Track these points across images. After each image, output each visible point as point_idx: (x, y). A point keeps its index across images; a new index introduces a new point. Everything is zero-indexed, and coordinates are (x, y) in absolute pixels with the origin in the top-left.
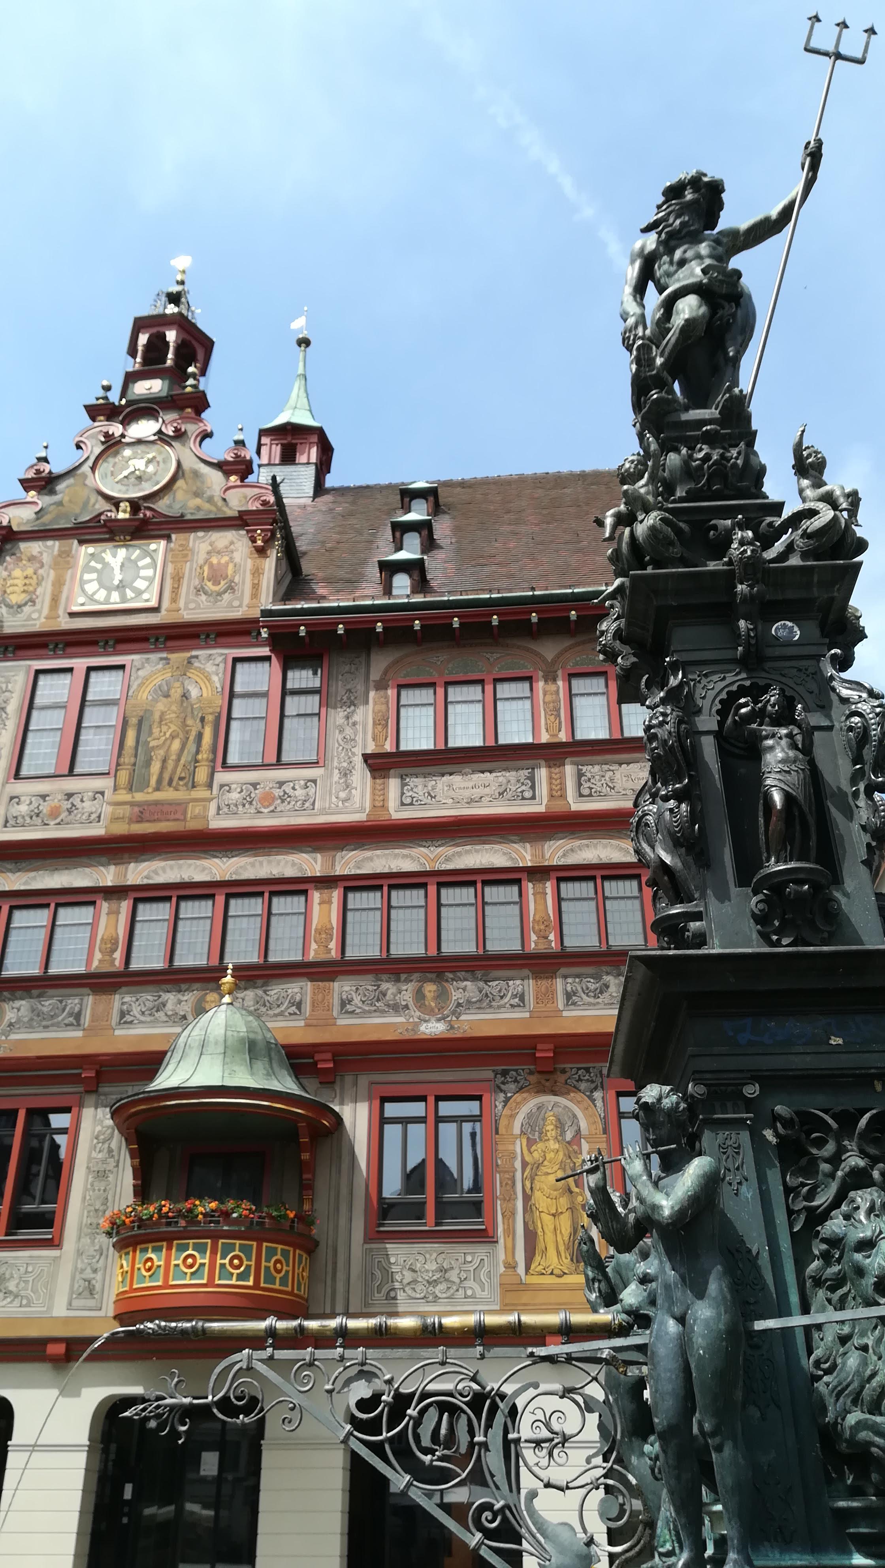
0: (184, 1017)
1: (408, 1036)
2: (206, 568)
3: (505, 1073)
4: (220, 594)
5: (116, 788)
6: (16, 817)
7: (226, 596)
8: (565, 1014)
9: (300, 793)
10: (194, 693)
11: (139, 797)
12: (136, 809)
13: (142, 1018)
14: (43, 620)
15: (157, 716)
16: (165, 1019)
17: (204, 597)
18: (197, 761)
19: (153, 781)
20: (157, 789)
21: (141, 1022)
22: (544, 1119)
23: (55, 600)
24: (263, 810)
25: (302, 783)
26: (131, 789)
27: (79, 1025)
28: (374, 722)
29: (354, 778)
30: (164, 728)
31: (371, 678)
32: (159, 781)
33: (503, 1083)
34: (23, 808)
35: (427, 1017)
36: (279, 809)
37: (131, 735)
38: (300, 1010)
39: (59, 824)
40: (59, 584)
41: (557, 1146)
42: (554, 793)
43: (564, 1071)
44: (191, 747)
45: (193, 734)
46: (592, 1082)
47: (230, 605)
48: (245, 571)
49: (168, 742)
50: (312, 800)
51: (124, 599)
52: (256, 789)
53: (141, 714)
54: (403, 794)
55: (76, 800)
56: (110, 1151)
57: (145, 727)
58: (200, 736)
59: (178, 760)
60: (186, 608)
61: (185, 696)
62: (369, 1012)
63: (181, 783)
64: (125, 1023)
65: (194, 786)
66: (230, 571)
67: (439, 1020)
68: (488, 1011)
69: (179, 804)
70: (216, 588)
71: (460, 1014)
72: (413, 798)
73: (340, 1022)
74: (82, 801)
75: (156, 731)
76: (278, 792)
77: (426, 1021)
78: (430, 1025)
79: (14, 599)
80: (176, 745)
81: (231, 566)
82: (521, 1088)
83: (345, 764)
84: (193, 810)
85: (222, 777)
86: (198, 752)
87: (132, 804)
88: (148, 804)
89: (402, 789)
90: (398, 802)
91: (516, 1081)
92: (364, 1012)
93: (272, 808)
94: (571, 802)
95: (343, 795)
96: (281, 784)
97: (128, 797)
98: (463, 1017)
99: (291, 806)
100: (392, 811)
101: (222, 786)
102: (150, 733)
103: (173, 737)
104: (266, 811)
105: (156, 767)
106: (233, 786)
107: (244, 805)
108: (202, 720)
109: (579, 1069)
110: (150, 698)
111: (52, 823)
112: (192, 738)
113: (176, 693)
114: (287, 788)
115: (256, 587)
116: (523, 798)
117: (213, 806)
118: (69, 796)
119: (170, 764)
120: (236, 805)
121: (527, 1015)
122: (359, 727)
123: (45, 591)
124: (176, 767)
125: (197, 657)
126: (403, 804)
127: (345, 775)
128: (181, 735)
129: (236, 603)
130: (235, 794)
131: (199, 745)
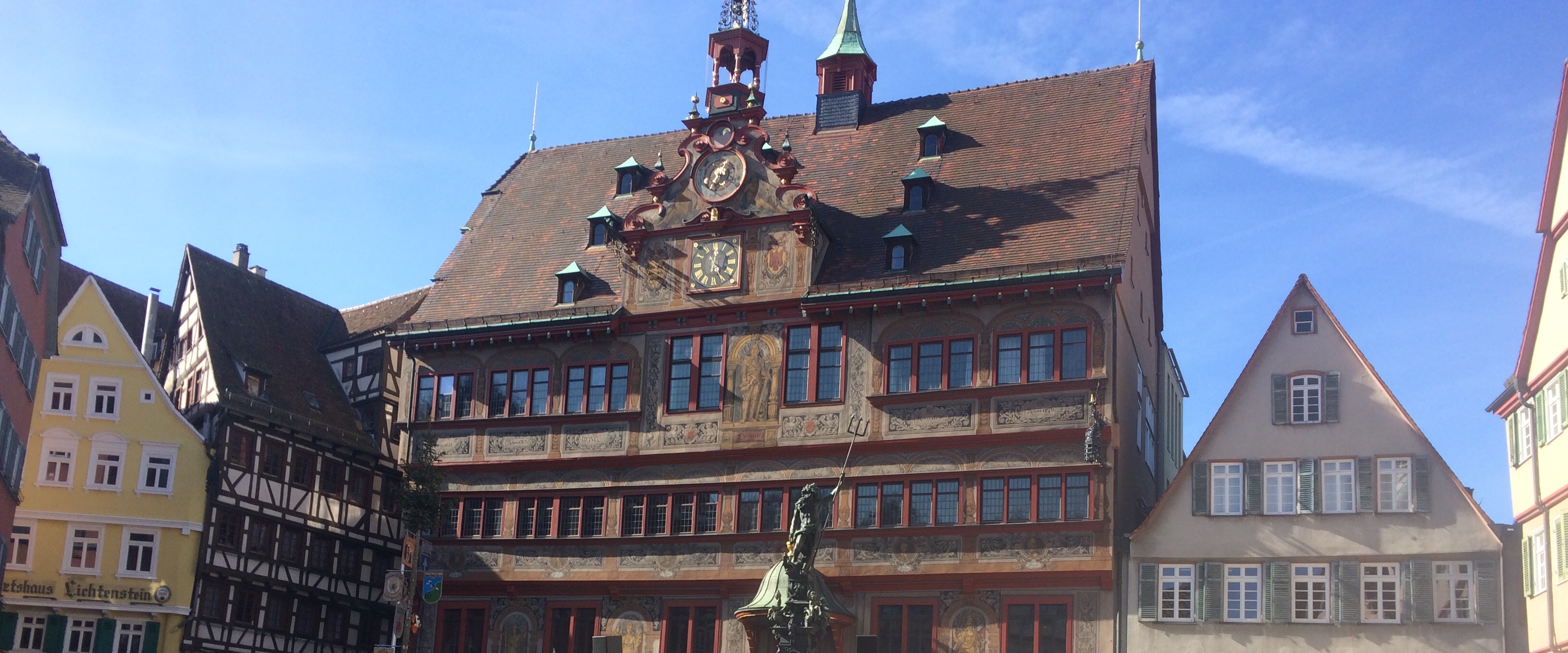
0: (770, 560)
1: (891, 573)
2: (769, 256)
3: (946, 593)
4: (778, 277)
5: (724, 419)
6: (670, 439)
7: (782, 279)
8: (979, 561)
9: (829, 422)
10: (765, 352)
11: (737, 425)
12: (736, 433)
13: (748, 560)
14: (672, 300)
15: (744, 370)
16: (760, 561)
17: (768, 280)
18: (769, 401)
19: (745, 414)
20: (747, 420)
21: (747, 562)
22: (966, 619)
24: (808, 434)
25: (831, 415)
26: (732, 420)
27: (715, 563)
28: (873, 373)
29: (861, 412)
30: (749, 378)
31: (872, 341)
32: (748, 415)
33: (945, 599)
34: (674, 433)
35: (902, 563)
36: (817, 434)
37: (730, 382)
38: (831, 556)
39: (694, 443)
40: (679, 271)
41: (972, 634)
42: (983, 422)
43: (979, 592)
44: (765, 391)
45: (766, 381)
46: (995, 599)
47: (784, 287)
48: (793, 258)
49: (752, 388)
50: (836, 428)
51: (719, 283)
52: (804, 420)
53: (735, 368)
54: (890, 423)
55: (702, 427)
56: (737, 630)
57: (737, 378)
58: (770, 383)
59: (758, 400)
60: (758, 289)
61: (760, 355)
62: (870, 559)
63: (761, 416)
64: (740, 563)
65: (768, 418)
66: (784, 259)
67: (908, 565)
68: (936, 559)
69: (761, 430)
70: (775, 273)
71: (920, 561)
72: (896, 426)
73: (854, 565)
74: (705, 428)
75: (744, 380)
76: (816, 422)
77: (901, 565)
78: (903, 567)
80: (756, 389)
81: (784, 254)
82: (955, 602)
83: (856, 403)
84: (768, 435)
85: (784, 412)
86: (769, 394)
87: (734, 430)
88: (743, 430)
89: (890, 420)
90: (887, 429)
91: (952, 598)
92: (867, 559)
93: (813, 433)
94: (992, 428)
96: (819, 416)
97: (731, 426)
98: (922, 563)
99: (824, 432)
100: (883, 435)
101: (784, 418)
102: (741, 381)
103: (754, 384)
104: (810, 435)
105: (745, 405)
106: (791, 418)
107: (797, 431)
108: (771, 372)
109: (988, 591)
110: (739, 356)
111: (690, 443)
112: (765, 385)
113: (754, 353)
114: (822, 419)
115: (800, 270)
116: (963, 426)
117: (779, 431)
118: (698, 424)
119: (754, 403)
120: (793, 431)
121: (958, 562)
122: (865, 376)
123: (671, 277)
124: (757, 404)
125: (766, 326)
126: (890, 430)
127: (856, 409)
128: (759, 383)
129: (788, 284)
130: (792, 424)
131: (770, 390)
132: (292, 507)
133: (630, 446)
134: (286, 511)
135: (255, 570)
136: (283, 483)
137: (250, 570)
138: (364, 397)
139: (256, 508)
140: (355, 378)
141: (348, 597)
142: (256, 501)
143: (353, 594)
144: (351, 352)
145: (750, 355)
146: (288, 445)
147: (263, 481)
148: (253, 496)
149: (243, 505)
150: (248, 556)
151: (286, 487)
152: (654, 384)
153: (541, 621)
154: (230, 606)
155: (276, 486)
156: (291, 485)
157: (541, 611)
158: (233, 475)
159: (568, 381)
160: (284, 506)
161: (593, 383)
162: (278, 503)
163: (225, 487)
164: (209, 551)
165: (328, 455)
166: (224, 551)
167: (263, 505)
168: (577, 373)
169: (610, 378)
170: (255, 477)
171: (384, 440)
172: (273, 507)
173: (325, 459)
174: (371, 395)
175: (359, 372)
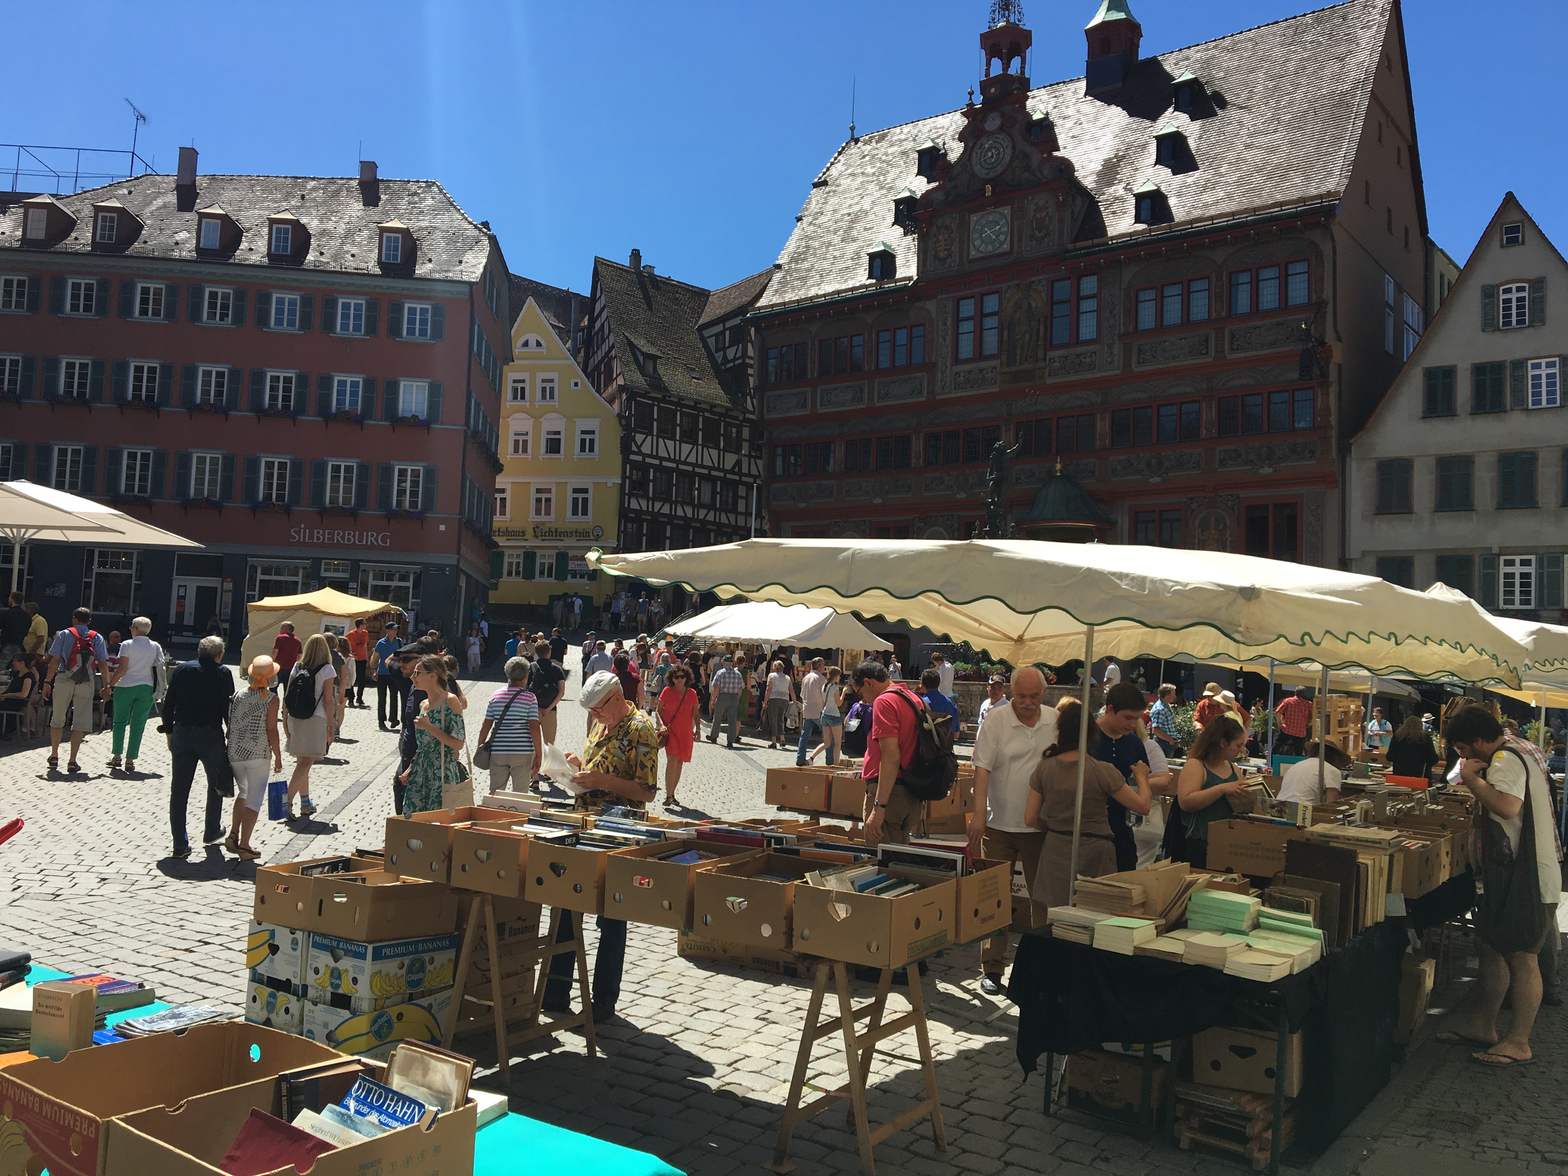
2: (1034, 222)
3: (1192, 498)
4: (1042, 239)
5: (1001, 365)
6: (960, 383)
7: (1046, 240)
8: (1219, 470)
9: (1087, 360)
10: (1034, 305)
11: (1013, 369)
12: (1011, 376)
13: (1025, 481)
14: (957, 266)
15: (1017, 320)
16: (1035, 481)
17: (1034, 242)
18: (1038, 346)
19: (1018, 358)
20: (1020, 363)
21: (1025, 483)
22: (1210, 520)
23: (962, 252)
25: (1088, 354)
26: (1008, 365)
28: (1124, 315)
29: (1115, 349)
30: (1021, 327)
31: (1122, 287)
32: (1021, 359)
33: (1191, 503)
34: (962, 378)
35: (1153, 475)
36: (1076, 371)
37: (1006, 332)
38: (1093, 473)
39: (978, 386)
40: (961, 242)
41: (1215, 532)
42: (1218, 350)
43: (1220, 496)
44: (1035, 337)
45: (1035, 329)
46: (1234, 501)
47: (1048, 245)
48: (1055, 221)
49: (1024, 336)
50: (1092, 364)
51: (994, 248)
52: (1066, 360)
53: (1009, 319)
54: (1138, 357)
55: (984, 372)
57: (1012, 327)
58: (1038, 330)
59: (1029, 346)
60: (1026, 250)
61: (1030, 306)
63: (1031, 359)
65: (1037, 361)
66: (1047, 222)
67: (1158, 476)
68: (1182, 470)
69: (1031, 371)
70: (1040, 235)
71: (1168, 473)
72: (1143, 359)
73: (1112, 479)
74: (987, 373)
75: (1017, 329)
76: (1076, 361)
80: (1027, 336)
82: (1200, 505)
83: (1110, 341)
84: (1036, 375)
85: (1050, 354)
86: (1038, 340)
87: (1009, 373)
88: (1016, 372)
89: (1138, 354)
91: (1197, 502)
92: (1123, 474)
94: (1227, 354)
95: (1109, 360)
96: (1079, 356)
97: (1007, 370)
99: (1082, 369)
100: (1132, 368)
101: (1051, 359)
102: (1015, 331)
103: (1025, 332)
104: (1071, 372)
105: (1019, 351)
106: (1055, 359)
107: (1060, 370)
108: (1039, 321)
109: (1228, 495)
110: (1013, 309)
111: (976, 386)
112: (1034, 332)
113: (1025, 306)
114: (1082, 357)
115: (1061, 231)
116: (1202, 354)
117: (1047, 371)
118: (981, 370)
119: (1025, 349)
120: (1057, 370)
121: (1201, 472)
122: (1118, 317)
123: (956, 248)
124: (1028, 350)
125: (1033, 281)
126: (1138, 363)
127: (1111, 347)
128: (1029, 331)
129: (1051, 244)
130: (1057, 364)
131: (1038, 335)
132: (683, 459)
133: (928, 393)
134: (679, 462)
135: (660, 510)
136: (675, 440)
137: (656, 510)
138: (732, 364)
139: (657, 462)
140: (724, 349)
141: (729, 525)
142: (657, 457)
143: (733, 523)
144: (721, 327)
145: (1021, 308)
146: (676, 410)
147: (661, 440)
148: (654, 453)
149: (648, 460)
150: (654, 499)
151: (678, 443)
152: (945, 341)
154: (644, 538)
155: (671, 444)
156: (681, 441)
158: (639, 438)
159: (878, 342)
160: (677, 458)
161: (898, 343)
162: (672, 457)
163: (634, 448)
164: (627, 497)
165: (707, 414)
166: (637, 497)
167: (662, 459)
168: (885, 336)
169: (910, 338)
170: (655, 438)
171: (748, 398)
172: (669, 460)
173: (705, 418)
174: (736, 363)
175: (727, 345)
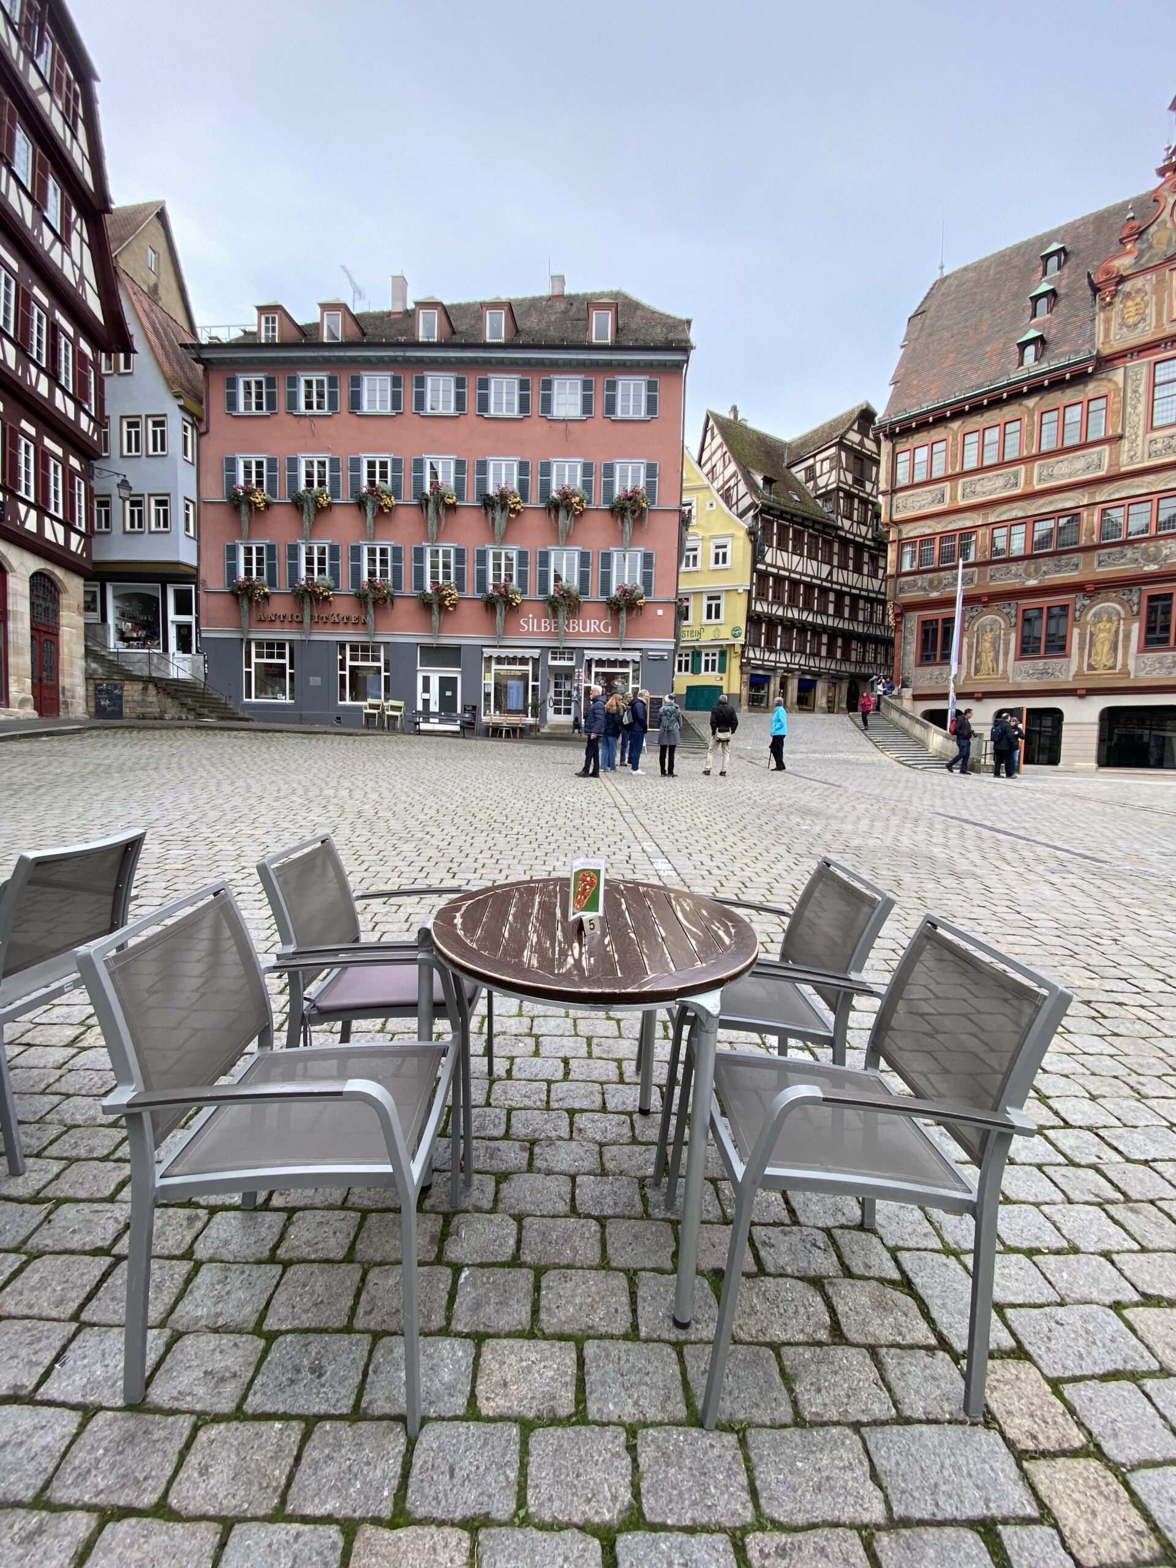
6: (1156, 452)
14: (1154, 331)
23: (1159, 314)
34: (1159, 446)
40: (1160, 303)
79: (1131, 321)
123: (1151, 312)
132: (793, 568)
133: (1110, 466)
135: (776, 612)
136: (788, 552)
139: (776, 571)
140: (815, 479)
142: (775, 566)
144: (811, 461)
146: (789, 526)
147: (779, 552)
148: (774, 563)
150: (772, 603)
151: (790, 554)
152: (1135, 408)
153: (1013, 620)
154: (763, 636)
155: (785, 555)
157: (1013, 612)
159: (1041, 424)
160: (789, 567)
161: (1068, 422)
162: (786, 567)
164: (753, 601)
165: (810, 530)
166: (761, 601)
168: (1051, 416)
169: (1086, 413)
170: (775, 550)
173: (809, 534)
175: (818, 474)
